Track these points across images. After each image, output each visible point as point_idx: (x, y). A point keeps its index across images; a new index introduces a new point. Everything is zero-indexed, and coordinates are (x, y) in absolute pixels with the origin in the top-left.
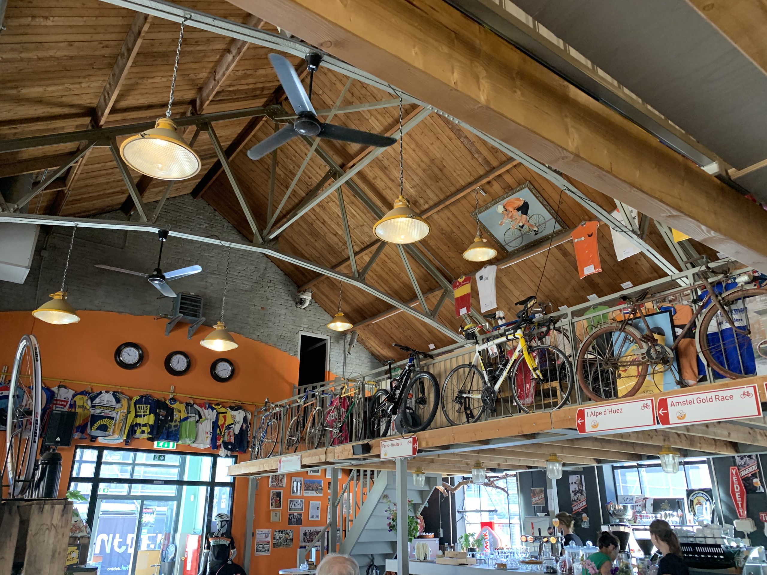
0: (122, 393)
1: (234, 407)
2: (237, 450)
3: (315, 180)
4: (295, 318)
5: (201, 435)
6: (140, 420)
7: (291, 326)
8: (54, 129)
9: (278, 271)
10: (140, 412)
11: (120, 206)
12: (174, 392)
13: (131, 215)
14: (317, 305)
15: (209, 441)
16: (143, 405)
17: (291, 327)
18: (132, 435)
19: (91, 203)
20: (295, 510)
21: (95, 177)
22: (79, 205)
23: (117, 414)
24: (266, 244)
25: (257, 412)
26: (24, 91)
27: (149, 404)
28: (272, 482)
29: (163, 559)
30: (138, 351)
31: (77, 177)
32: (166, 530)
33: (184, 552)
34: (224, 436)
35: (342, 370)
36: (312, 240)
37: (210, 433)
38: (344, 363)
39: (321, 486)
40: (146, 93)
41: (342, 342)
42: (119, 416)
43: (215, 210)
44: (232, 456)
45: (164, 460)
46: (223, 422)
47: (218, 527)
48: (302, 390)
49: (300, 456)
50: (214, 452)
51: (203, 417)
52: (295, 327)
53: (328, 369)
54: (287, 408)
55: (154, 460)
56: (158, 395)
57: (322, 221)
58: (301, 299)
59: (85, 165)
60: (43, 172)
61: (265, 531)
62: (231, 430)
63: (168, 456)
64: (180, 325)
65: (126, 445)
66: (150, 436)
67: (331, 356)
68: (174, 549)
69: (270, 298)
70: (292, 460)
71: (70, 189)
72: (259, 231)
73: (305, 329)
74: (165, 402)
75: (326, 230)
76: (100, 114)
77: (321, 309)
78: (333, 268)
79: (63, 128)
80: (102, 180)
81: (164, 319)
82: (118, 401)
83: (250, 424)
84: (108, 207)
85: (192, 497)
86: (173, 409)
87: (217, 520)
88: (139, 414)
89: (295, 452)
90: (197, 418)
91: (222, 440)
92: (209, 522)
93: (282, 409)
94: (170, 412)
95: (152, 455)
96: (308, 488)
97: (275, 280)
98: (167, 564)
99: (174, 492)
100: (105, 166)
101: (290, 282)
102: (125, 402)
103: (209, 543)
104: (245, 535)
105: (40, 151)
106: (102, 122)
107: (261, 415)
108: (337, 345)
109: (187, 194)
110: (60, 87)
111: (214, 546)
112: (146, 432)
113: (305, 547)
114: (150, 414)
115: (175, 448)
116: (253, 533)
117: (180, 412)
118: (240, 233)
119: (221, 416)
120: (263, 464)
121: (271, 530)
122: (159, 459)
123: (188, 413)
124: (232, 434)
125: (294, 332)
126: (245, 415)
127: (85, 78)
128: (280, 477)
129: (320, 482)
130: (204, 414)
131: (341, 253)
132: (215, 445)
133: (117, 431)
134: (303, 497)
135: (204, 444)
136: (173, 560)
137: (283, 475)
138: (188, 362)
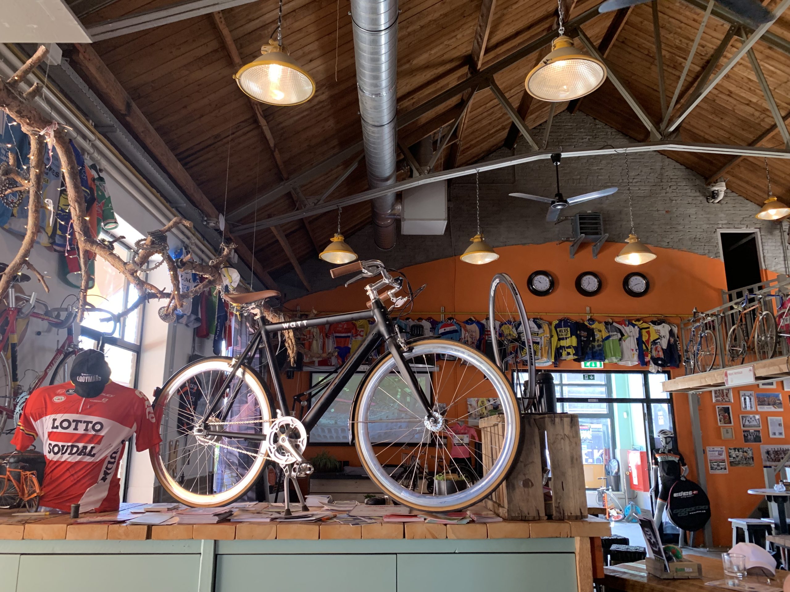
0: (541, 319)
1: (656, 322)
2: (669, 365)
3: (711, 46)
4: (708, 216)
5: (627, 353)
6: (563, 343)
7: (705, 225)
8: (442, 87)
9: (678, 166)
10: (562, 335)
11: (503, 143)
12: (591, 313)
13: (514, 149)
14: (734, 194)
15: (636, 358)
16: (563, 329)
17: (705, 227)
18: (559, 357)
19: (479, 147)
20: (750, 426)
21: (480, 121)
22: (471, 152)
23: (541, 338)
24: (666, 138)
25: (684, 324)
26: (414, 62)
27: (569, 326)
28: (716, 397)
29: (608, 473)
30: (549, 278)
31: (465, 126)
32: (605, 446)
33: (628, 468)
34: (651, 352)
35: (783, 266)
36: (717, 119)
37: (636, 350)
38: (784, 257)
39: (779, 400)
40: (513, 21)
41: (777, 232)
42: (543, 341)
43: (595, 119)
44: (664, 372)
45: (594, 379)
46: (647, 338)
47: (663, 443)
48: (734, 296)
49: (751, 368)
50: (644, 368)
51: (625, 334)
52: (711, 226)
53: (764, 267)
54: (722, 317)
55: (584, 379)
56: (575, 317)
57: (728, 93)
58: (713, 192)
59: (470, 112)
60: (439, 131)
61: (718, 448)
62: (658, 345)
63: (596, 375)
64: (583, 245)
65: (555, 366)
66: (576, 357)
67: (766, 251)
68: (617, 463)
69: (674, 198)
70: (741, 373)
71: (461, 139)
72: (655, 127)
73: (724, 226)
74: (584, 324)
75: (734, 102)
76: (476, 59)
77: (741, 198)
78: (751, 145)
79: (448, 84)
80: (485, 122)
81: (566, 242)
82: (539, 327)
83: (678, 337)
84: (493, 146)
85: (625, 414)
86: (593, 329)
87: (661, 437)
88: (561, 337)
89: (742, 363)
90: (619, 336)
91: (650, 356)
92: (652, 439)
93: (714, 318)
94: (591, 333)
95: (581, 375)
96: (761, 402)
97: (676, 177)
98: (612, 478)
99: (606, 410)
100: (486, 107)
101: (694, 176)
102: (546, 327)
103: (656, 459)
104: (694, 452)
105: (433, 113)
106: (479, 66)
107: (690, 327)
108: (770, 237)
109: (563, 111)
110: (441, 47)
111: (662, 462)
112: (571, 353)
113: (770, 467)
114: (571, 336)
115: (603, 367)
116: (704, 450)
117: (600, 331)
118: (627, 135)
119: (644, 331)
120: (705, 378)
121: (724, 447)
122: (589, 379)
123: (609, 332)
124: (659, 349)
125: (711, 232)
126: (670, 329)
127: (459, 29)
128: (725, 391)
129: (777, 396)
130: (625, 331)
131: (760, 124)
132: (643, 362)
133: (545, 355)
134: (757, 413)
135: (632, 361)
136: (617, 473)
137: (728, 389)
138: (598, 282)
